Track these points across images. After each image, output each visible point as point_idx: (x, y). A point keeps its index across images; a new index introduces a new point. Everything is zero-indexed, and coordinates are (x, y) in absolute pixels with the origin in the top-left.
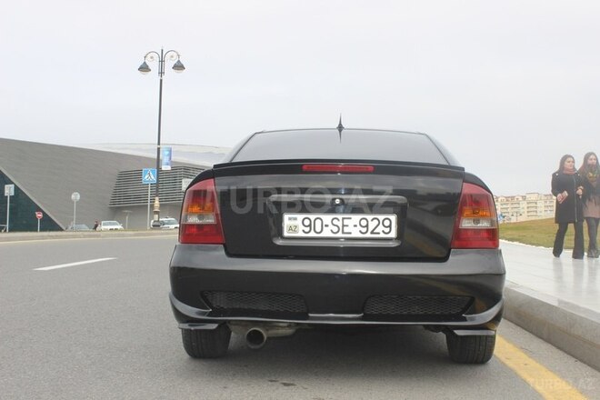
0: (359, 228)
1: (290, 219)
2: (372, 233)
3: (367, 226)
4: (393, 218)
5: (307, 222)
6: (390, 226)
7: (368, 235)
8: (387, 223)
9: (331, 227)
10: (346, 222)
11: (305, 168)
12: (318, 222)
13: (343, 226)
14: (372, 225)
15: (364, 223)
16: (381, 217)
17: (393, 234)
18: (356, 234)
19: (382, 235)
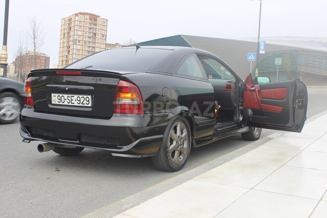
0: (77, 101)
1: (54, 96)
2: (82, 104)
3: (80, 100)
4: (90, 97)
5: (59, 98)
6: (89, 101)
7: (81, 105)
8: (87, 99)
9: (67, 100)
10: (72, 98)
11: (57, 73)
12: (63, 97)
13: (72, 100)
14: (82, 100)
15: (79, 99)
16: (85, 97)
17: (90, 105)
18: (76, 104)
19: (86, 105)
